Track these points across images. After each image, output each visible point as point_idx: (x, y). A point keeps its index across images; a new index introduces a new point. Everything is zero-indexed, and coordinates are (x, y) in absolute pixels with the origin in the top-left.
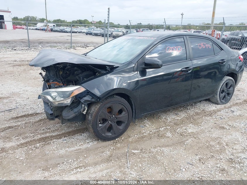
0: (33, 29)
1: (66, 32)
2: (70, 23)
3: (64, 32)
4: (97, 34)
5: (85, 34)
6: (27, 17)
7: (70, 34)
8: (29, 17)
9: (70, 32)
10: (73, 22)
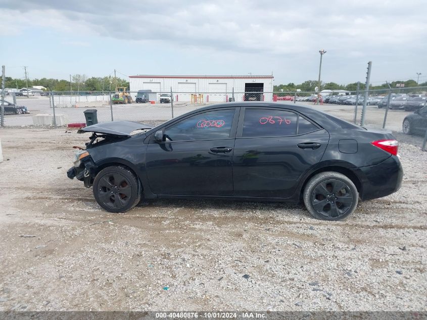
0: (303, 101)
1: (349, 104)
2: (379, 87)
3: (346, 104)
4: (400, 106)
5: (377, 106)
6: (308, 82)
7: (353, 107)
8: (311, 81)
9: (354, 104)
10: (385, 86)
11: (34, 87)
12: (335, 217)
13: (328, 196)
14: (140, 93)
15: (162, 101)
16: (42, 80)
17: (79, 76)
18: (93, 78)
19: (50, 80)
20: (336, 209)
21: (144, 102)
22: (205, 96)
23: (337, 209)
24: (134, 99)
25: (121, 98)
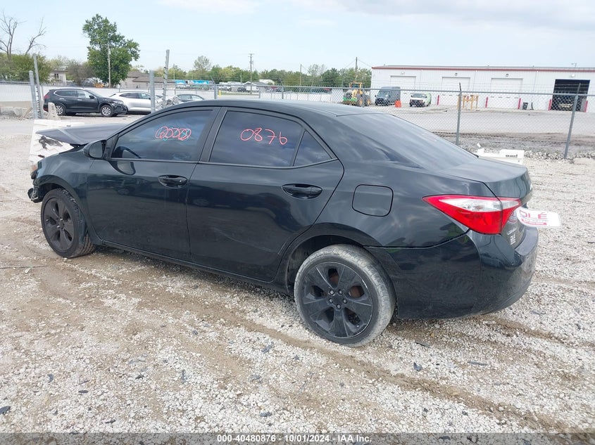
11: (261, 81)
12: (339, 336)
13: (332, 292)
14: (382, 91)
15: (412, 103)
16: (272, 71)
17: (317, 66)
18: (334, 70)
19: (282, 72)
20: (341, 322)
21: (386, 104)
22: (482, 98)
23: (344, 321)
24: (373, 100)
25: (354, 99)
